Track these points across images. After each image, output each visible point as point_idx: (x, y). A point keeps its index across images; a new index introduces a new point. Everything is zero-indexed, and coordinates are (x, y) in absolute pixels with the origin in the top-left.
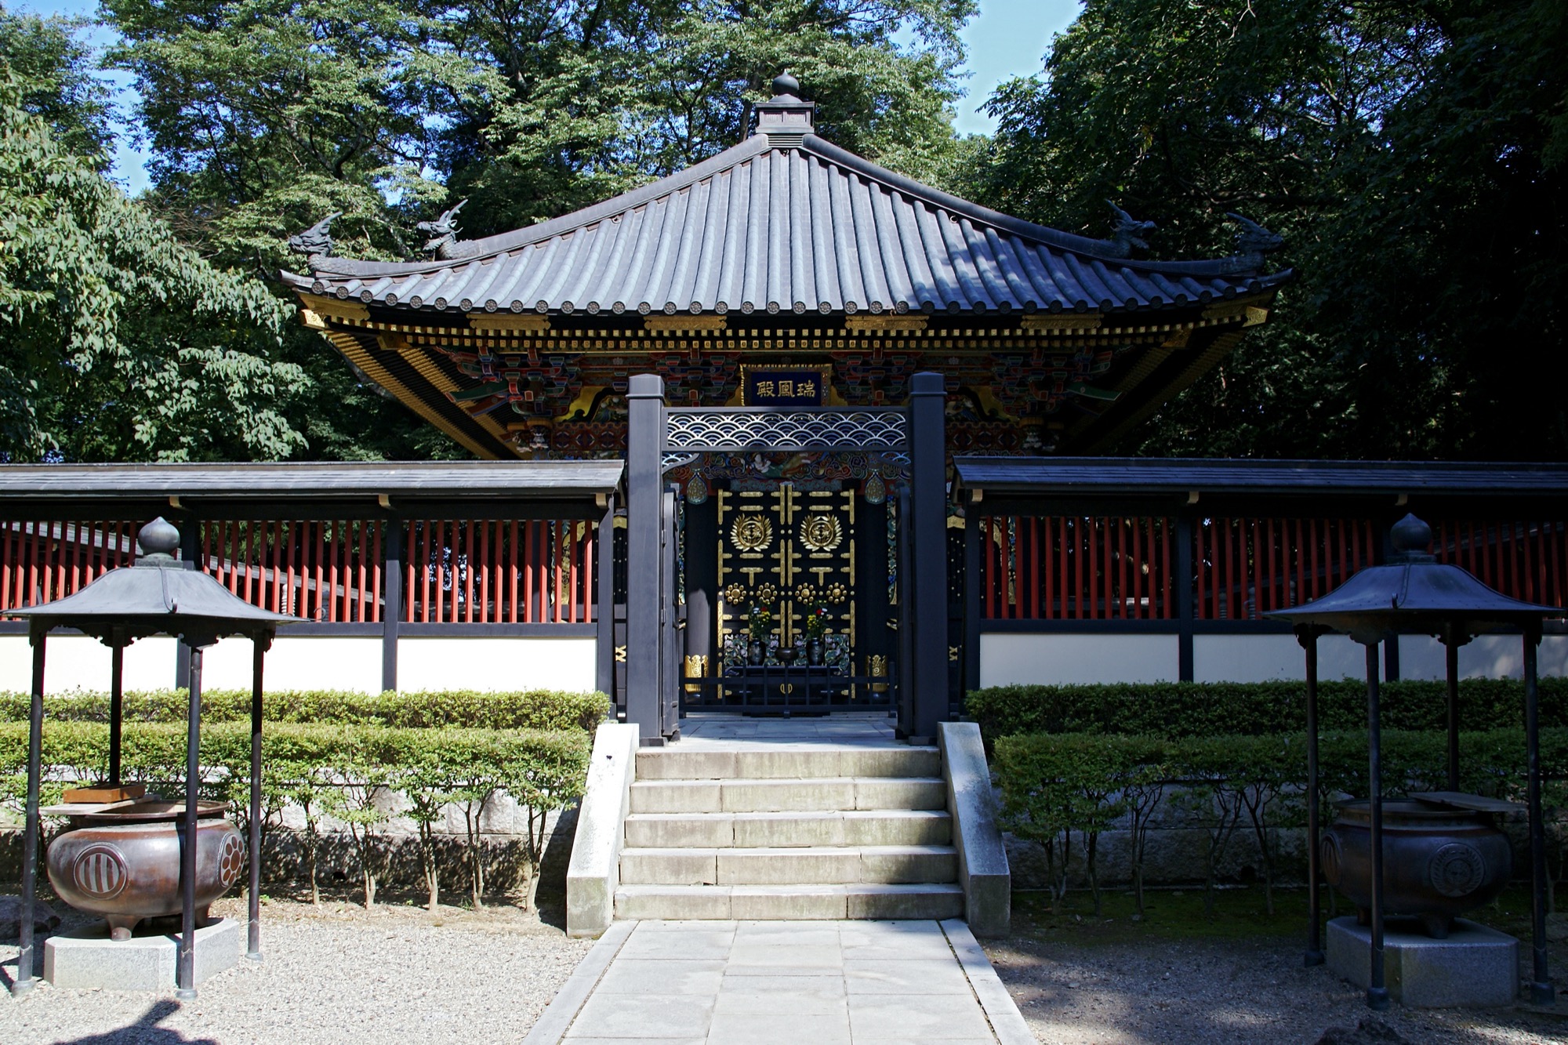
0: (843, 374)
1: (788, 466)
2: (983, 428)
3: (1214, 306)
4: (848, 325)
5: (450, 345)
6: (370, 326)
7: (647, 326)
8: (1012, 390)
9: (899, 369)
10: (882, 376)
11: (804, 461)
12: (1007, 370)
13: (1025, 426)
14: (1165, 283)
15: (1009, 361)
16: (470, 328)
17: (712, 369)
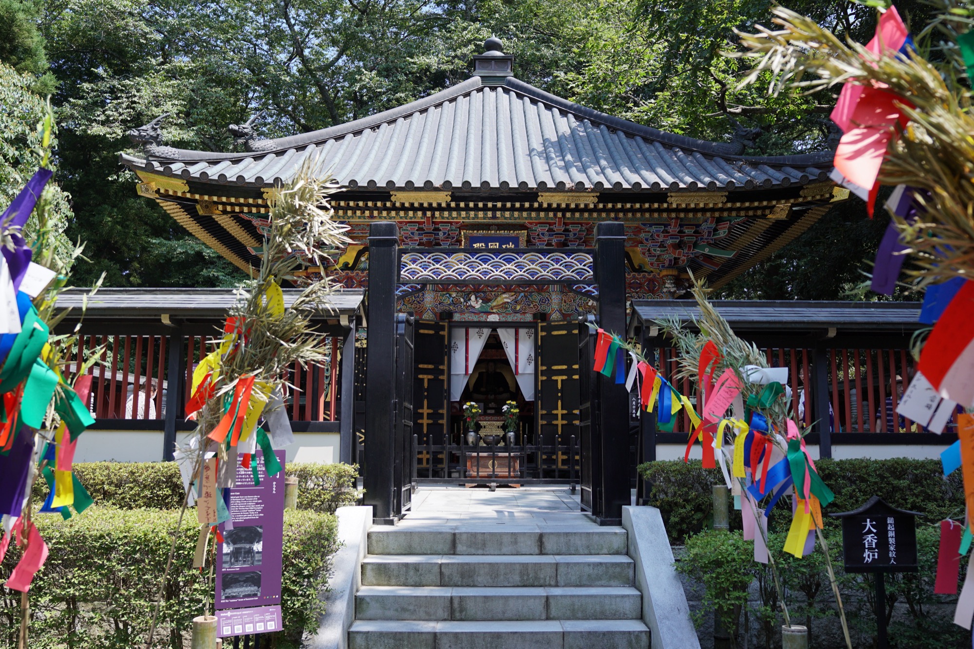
0: (534, 238)
1: (494, 304)
2: (634, 277)
3: (809, 186)
4: (540, 199)
5: (250, 212)
6: (188, 195)
7: (393, 198)
8: (655, 250)
9: (575, 234)
10: (563, 239)
11: (506, 300)
12: (652, 236)
13: (664, 276)
14: (771, 171)
15: (653, 229)
16: (263, 199)
17: (441, 234)
